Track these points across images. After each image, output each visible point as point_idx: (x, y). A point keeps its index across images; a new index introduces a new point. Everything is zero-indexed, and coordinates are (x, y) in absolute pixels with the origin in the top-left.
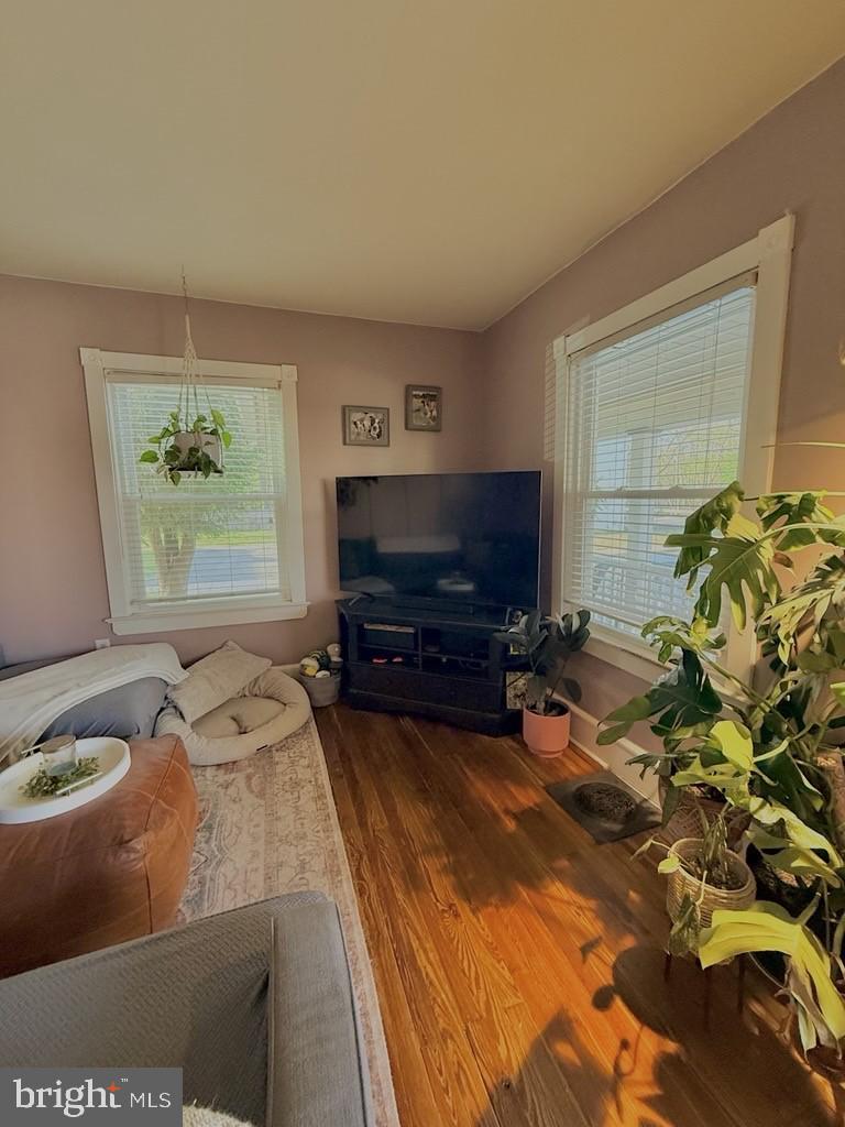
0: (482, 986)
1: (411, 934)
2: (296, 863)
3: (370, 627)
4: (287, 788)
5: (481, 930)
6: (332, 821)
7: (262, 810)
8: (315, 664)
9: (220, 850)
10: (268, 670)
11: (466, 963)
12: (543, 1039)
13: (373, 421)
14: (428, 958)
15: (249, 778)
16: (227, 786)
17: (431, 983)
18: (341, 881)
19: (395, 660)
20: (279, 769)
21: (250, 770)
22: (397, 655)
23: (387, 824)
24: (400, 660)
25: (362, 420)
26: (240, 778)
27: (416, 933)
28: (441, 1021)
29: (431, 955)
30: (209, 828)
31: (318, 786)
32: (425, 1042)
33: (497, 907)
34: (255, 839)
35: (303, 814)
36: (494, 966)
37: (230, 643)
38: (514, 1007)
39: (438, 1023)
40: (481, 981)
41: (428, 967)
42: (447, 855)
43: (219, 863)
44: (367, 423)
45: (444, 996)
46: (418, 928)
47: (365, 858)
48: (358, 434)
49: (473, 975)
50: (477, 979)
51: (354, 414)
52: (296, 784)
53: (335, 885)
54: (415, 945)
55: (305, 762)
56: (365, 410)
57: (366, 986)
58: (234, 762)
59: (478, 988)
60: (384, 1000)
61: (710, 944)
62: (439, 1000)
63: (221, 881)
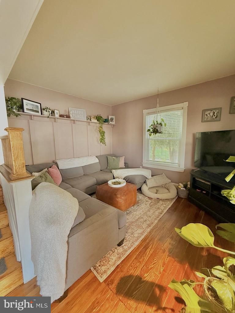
0: (154, 265)
1: (151, 245)
2: (145, 219)
3: (197, 179)
4: (156, 208)
5: (166, 259)
6: (158, 219)
7: (148, 208)
8: (182, 186)
9: (137, 209)
10: (170, 183)
11: (156, 259)
12: (155, 284)
13: (214, 113)
14: (150, 251)
15: (152, 202)
16: (146, 201)
17: (146, 254)
18: (149, 228)
19: (203, 192)
20: (158, 204)
21: (153, 201)
22: (204, 191)
23: (169, 227)
24: (205, 192)
25: (209, 114)
26: (150, 201)
27: (152, 246)
28: (141, 260)
29: (151, 251)
30: (138, 206)
31: (163, 211)
32: (136, 258)
33: (175, 261)
34: (143, 211)
35: (154, 214)
36: (161, 266)
37: (163, 174)
38: (156, 274)
39: (141, 259)
40: (155, 264)
41: (148, 252)
42: (176, 243)
43: (135, 211)
44: (211, 114)
45: (146, 258)
46: (154, 246)
47: (157, 228)
48: (207, 118)
49: (155, 262)
50: (154, 263)
51: (207, 112)
52: (159, 208)
53: (147, 227)
54: (150, 247)
55: (165, 206)
56: (211, 110)
57: (136, 243)
58: (152, 198)
59: (153, 264)
60: (136, 247)
61: (174, 284)
62: (144, 257)
63: (133, 214)
